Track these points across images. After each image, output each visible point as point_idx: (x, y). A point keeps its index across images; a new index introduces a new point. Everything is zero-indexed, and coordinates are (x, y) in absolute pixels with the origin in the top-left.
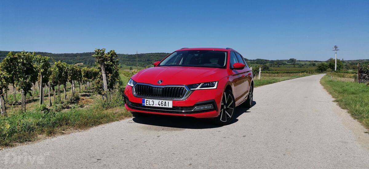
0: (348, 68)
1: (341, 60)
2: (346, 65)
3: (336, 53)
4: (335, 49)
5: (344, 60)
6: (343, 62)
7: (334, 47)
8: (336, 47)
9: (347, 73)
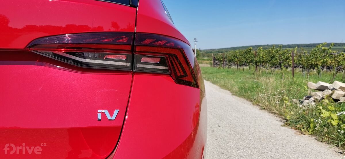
0: (204, 56)
1: (199, 49)
2: (202, 54)
3: (195, 44)
4: (194, 41)
5: (201, 49)
6: (200, 51)
7: (194, 39)
8: (195, 39)
9: (204, 60)
